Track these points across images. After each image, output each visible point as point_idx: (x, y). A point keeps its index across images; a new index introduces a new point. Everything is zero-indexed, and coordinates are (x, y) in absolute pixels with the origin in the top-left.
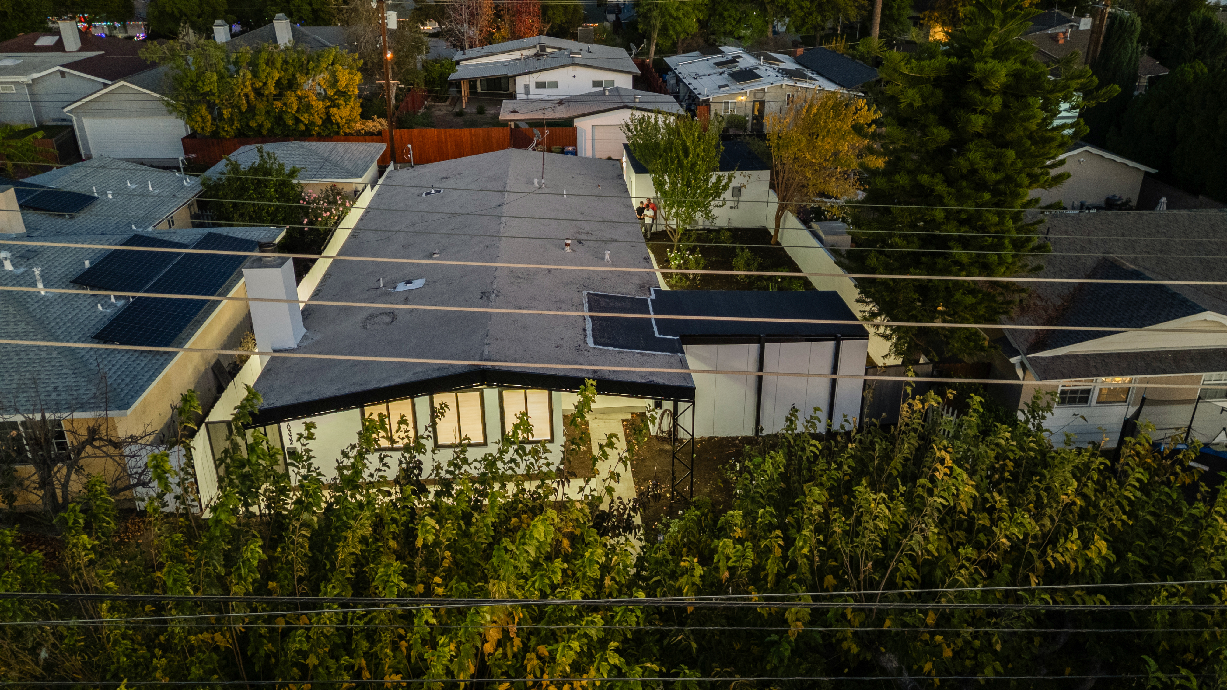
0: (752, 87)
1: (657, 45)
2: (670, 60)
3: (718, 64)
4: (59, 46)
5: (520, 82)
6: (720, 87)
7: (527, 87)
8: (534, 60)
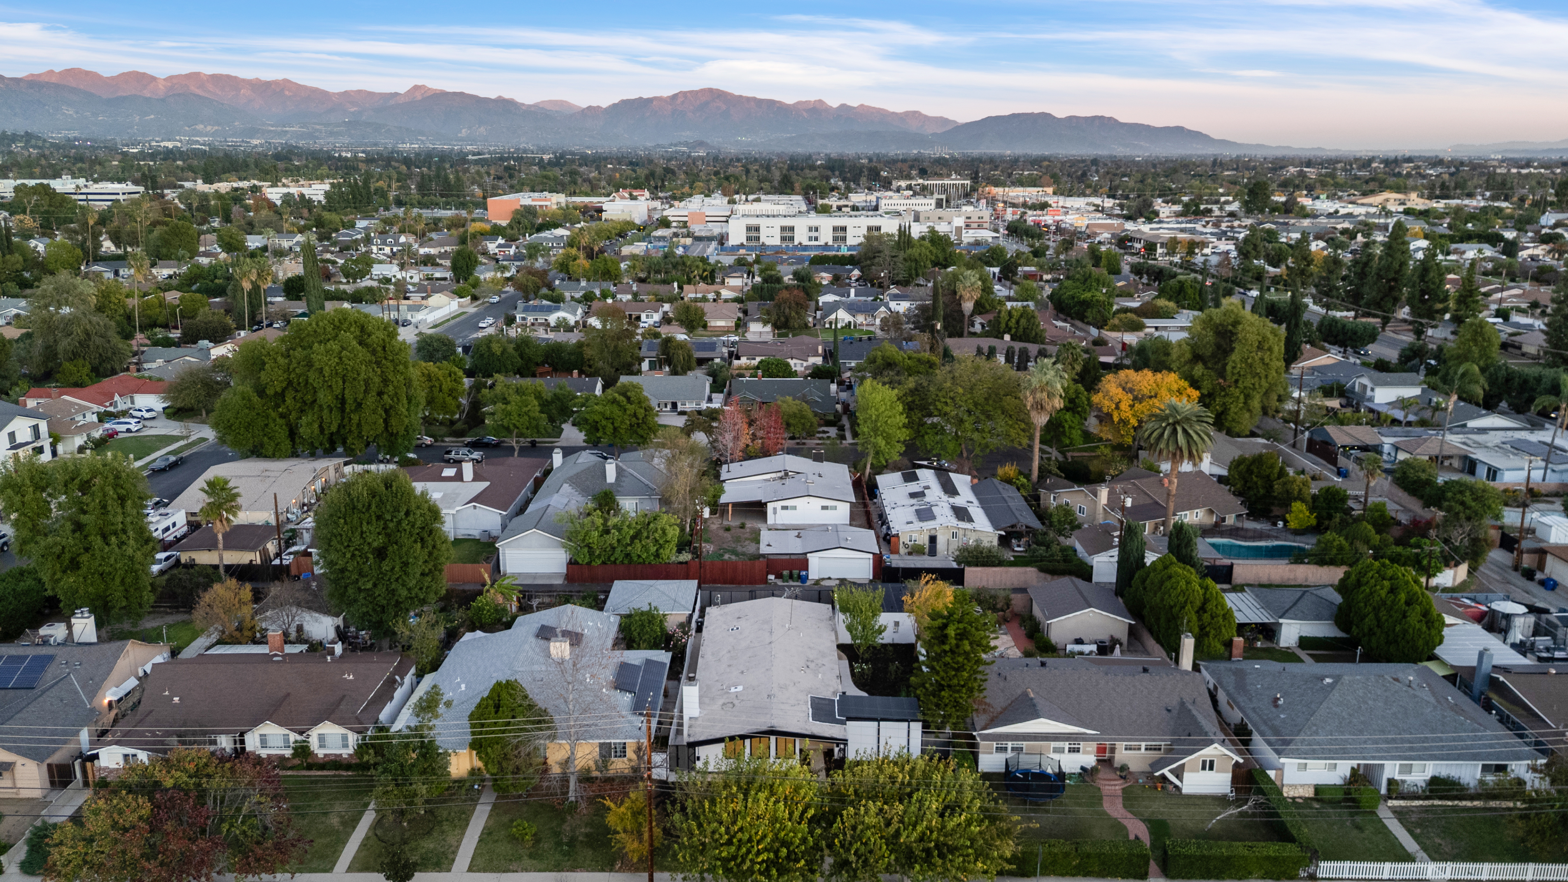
0: (929, 525)
1: (872, 464)
2: (880, 479)
3: (913, 495)
4: (459, 477)
5: (770, 506)
6: (908, 523)
7: (775, 509)
8: (780, 482)
